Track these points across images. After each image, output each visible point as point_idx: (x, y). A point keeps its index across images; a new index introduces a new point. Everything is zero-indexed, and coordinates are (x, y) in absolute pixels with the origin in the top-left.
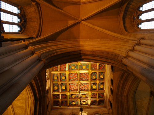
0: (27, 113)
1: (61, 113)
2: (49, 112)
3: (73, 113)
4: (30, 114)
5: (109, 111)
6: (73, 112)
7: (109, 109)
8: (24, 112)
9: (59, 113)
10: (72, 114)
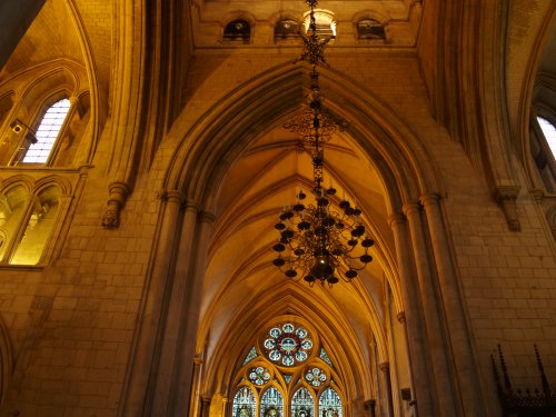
0: (122, 11)
1: (239, 11)
2: (197, 6)
3: (284, 14)
4: (134, 12)
5: (410, 12)
6: (281, 11)
7: (412, 6)
8: (110, 7)
9: (233, 12)
10: (278, 16)
